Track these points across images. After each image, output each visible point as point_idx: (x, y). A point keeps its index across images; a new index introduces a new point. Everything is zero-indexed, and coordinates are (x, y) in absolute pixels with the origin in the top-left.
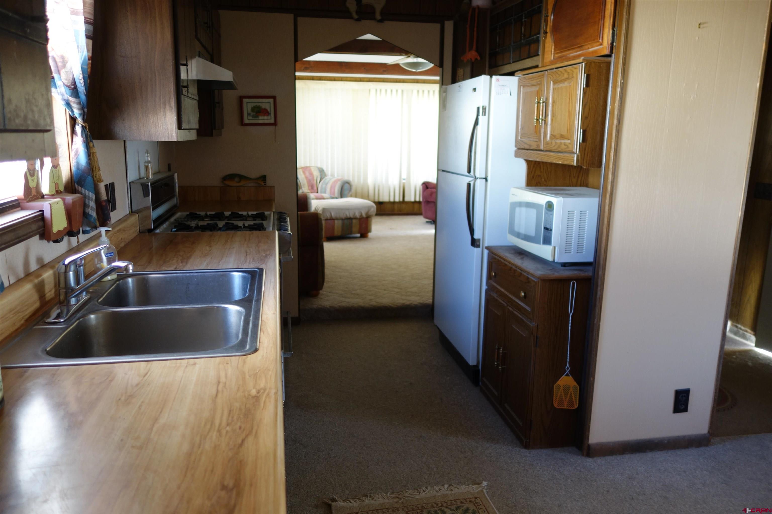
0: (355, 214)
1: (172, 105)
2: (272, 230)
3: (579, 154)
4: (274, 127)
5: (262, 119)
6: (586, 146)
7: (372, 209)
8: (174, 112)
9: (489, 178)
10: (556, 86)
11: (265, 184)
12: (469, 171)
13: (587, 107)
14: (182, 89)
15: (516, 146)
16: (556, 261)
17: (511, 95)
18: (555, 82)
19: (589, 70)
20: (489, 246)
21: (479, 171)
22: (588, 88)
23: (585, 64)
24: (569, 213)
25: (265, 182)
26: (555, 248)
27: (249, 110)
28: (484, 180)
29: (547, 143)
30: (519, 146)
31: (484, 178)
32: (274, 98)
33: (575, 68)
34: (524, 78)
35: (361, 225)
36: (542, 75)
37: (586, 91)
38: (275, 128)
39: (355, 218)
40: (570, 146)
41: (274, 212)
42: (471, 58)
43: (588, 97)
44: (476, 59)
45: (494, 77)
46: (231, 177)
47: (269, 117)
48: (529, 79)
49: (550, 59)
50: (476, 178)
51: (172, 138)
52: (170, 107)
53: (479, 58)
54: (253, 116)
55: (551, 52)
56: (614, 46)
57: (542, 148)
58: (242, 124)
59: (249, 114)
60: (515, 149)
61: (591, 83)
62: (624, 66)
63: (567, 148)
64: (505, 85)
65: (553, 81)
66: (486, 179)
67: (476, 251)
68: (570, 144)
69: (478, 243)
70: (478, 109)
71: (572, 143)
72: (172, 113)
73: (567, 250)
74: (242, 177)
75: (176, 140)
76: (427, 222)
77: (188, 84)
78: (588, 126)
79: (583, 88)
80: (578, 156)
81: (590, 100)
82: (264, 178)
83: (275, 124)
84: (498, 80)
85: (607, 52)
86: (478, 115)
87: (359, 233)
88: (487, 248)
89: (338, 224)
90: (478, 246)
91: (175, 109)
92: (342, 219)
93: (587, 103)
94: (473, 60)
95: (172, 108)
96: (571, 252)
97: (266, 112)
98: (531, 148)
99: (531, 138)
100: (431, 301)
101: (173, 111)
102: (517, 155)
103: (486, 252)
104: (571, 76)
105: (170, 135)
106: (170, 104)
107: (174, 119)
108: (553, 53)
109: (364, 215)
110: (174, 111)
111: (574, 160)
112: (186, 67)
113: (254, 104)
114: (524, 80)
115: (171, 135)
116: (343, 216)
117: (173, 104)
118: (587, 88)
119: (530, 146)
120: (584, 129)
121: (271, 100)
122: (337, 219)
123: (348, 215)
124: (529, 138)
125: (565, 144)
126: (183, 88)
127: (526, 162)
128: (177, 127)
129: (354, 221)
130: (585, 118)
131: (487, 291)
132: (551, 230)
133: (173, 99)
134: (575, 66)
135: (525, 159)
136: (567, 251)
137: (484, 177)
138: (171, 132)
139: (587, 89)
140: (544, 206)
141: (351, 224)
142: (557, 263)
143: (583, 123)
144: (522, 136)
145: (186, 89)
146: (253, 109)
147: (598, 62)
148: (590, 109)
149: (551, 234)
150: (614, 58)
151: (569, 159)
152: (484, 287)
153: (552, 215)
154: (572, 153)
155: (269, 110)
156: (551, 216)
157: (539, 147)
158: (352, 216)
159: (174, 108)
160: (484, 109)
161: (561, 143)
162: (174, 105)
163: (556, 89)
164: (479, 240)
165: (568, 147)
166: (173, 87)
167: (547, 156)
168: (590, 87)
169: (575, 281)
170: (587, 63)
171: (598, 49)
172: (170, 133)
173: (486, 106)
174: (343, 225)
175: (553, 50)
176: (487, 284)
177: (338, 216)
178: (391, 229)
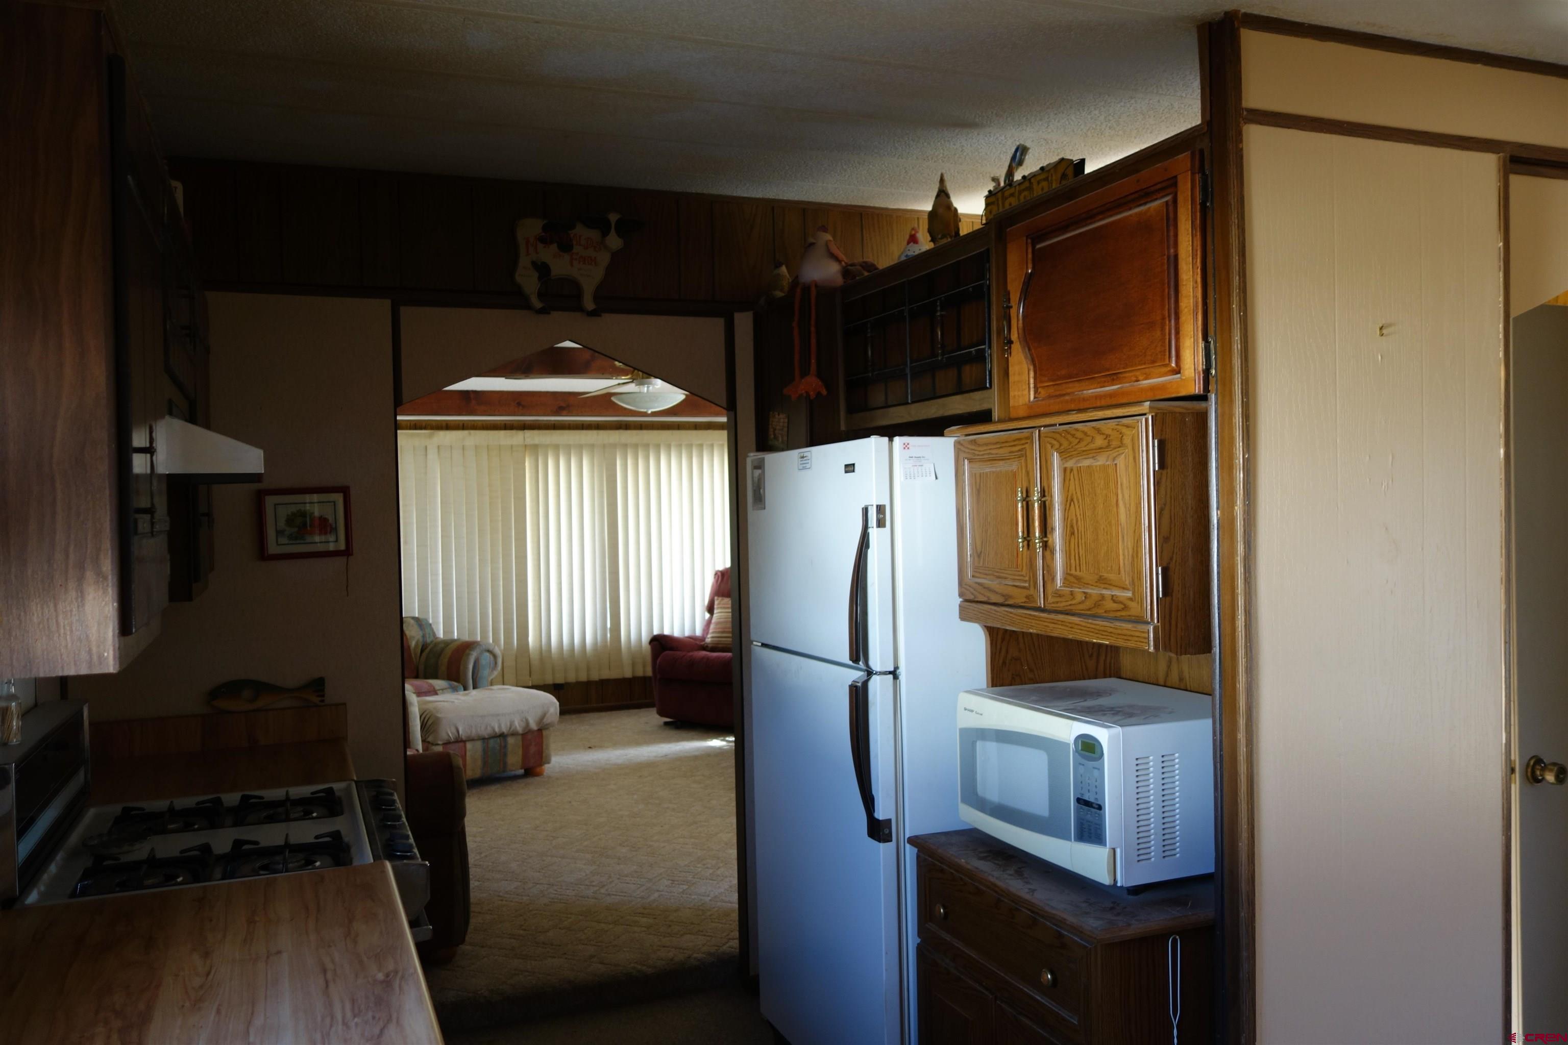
0: (512, 723)
1: (104, 569)
2: (372, 861)
3: (1159, 624)
4: (344, 559)
5: (318, 541)
6: (1171, 603)
7: (552, 710)
8: (110, 590)
9: (902, 672)
10: (1070, 464)
11: (323, 701)
12: (855, 658)
13: (1166, 513)
14: (136, 521)
15: (961, 595)
16: (1119, 884)
17: (936, 478)
18: (1065, 454)
19: (1162, 431)
20: (916, 837)
21: (878, 658)
22: (1164, 472)
23: (1152, 416)
24: (1138, 762)
25: (323, 696)
26: (1114, 850)
27: (282, 524)
28: (891, 676)
29: (1058, 594)
30: (972, 594)
31: (890, 673)
32: (345, 491)
33: (1127, 426)
34: (974, 442)
35: (526, 748)
36: (1027, 438)
37: (1160, 479)
38: (348, 559)
39: (514, 734)
40: (1133, 605)
41: (356, 782)
42: (807, 392)
43: (1166, 492)
44: (819, 394)
45: (897, 439)
46: (232, 688)
47: (332, 538)
48: (986, 444)
49: (1027, 400)
50: (870, 673)
51: (100, 663)
52: (99, 574)
53: (824, 392)
54: (291, 537)
55: (1029, 384)
56: (1210, 377)
57: (1041, 603)
58: (263, 555)
59: (279, 533)
60: (959, 600)
61: (1168, 460)
62: (1246, 422)
63: (1123, 609)
64: (923, 457)
65: (1060, 453)
66: (894, 674)
67: (885, 850)
68: (1131, 599)
69: (886, 831)
70: (865, 511)
71: (1137, 598)
72: (105, 592)
73: (1140, 854)
74: (260, 688)
75: (114, 669)
76: (666, 724)
77: (153, 504)
78: (1171, 559)
79: (1154, 471)
80: (1156, 629)
81: (1171, 497)
82: (318, 685)
83: (347, 552)
84: (906, 446)
85: (1196, 388)
86: (866, 527)
87: (521, 769)
88: (913, 841)
89: (473, 750)
90: (888, 839)
91: (115, 580)
92: (484, 739)
93: (1165, 505)
94: (813, 395)
95: (105, 578)
96: (1149, 859)
97: (325, 526)
98: (1010, 602)
99: (1006, 578)
100: (735, 943)
101: (107, 586)
102: (965, 616)
103: (910, 852)
104: (1115, 443)
105: (95, 658)
106: (96, 561)
107: (111, 609)
108: (1032, 386)
109: (534, 726)
110: (110, 585)
111: (1148, 638)
112: (148, 455)
113: (293, 509)
114: (973, 447)
115: (100, 657)
116: (485, 733)
117: (108, 565)
118: (1161, 471)
119: (1007, 597)
120: (1165, 565)
121: (339, 498)
122: (471, 739)
123: (497, 730)
124: (999, 577)
125: (1114, 599)
126: (137, 516)
127: (986, 630)
128: (117, 631)
129: (511, 740)
130: (1163, 539)
131: (920, 950)
132: (1100, 808)
133: (110, 552)
134: (1125, 421)
135: (989, 625)
136: (1142, 857)
137: (892, 669)
138: (98, 647)
139: (1161, 474)
140: (1072, 746)
141: (504, 747)
142: (1122, 887)
143: (1162, 552)
144: (976, 570)
145: (147, 517)
146: (290, 521)
147: (1180, 413)
148: (1173, 519)
149: (1102, 819)
150: (1216, 403)
151: (1132, 636)
152: (912, 940)
153: (1101, 770)
154: (1139, 620)
155: (331, 519)
156: (1096, 772)
157: (1035, 602)
158: (505, 730)
159: (110, 577)
160: (880, 509)
161: (1103, 597)
162: (112, 570)
163: (1072, 470)
164: (888, 822)
165: (1126, 607)
166: (108, 518)
167: (1062, 625)
168: (1167, 468)
169: (1177, 937)
170: (1156, 415)
171: (1170, 382)
172: (94, 650)
173: (884, 506)
174: (485, 751)
175: (1032, 381)
176: (922, 930)
177: (474, 733)
178: (590, 748)
